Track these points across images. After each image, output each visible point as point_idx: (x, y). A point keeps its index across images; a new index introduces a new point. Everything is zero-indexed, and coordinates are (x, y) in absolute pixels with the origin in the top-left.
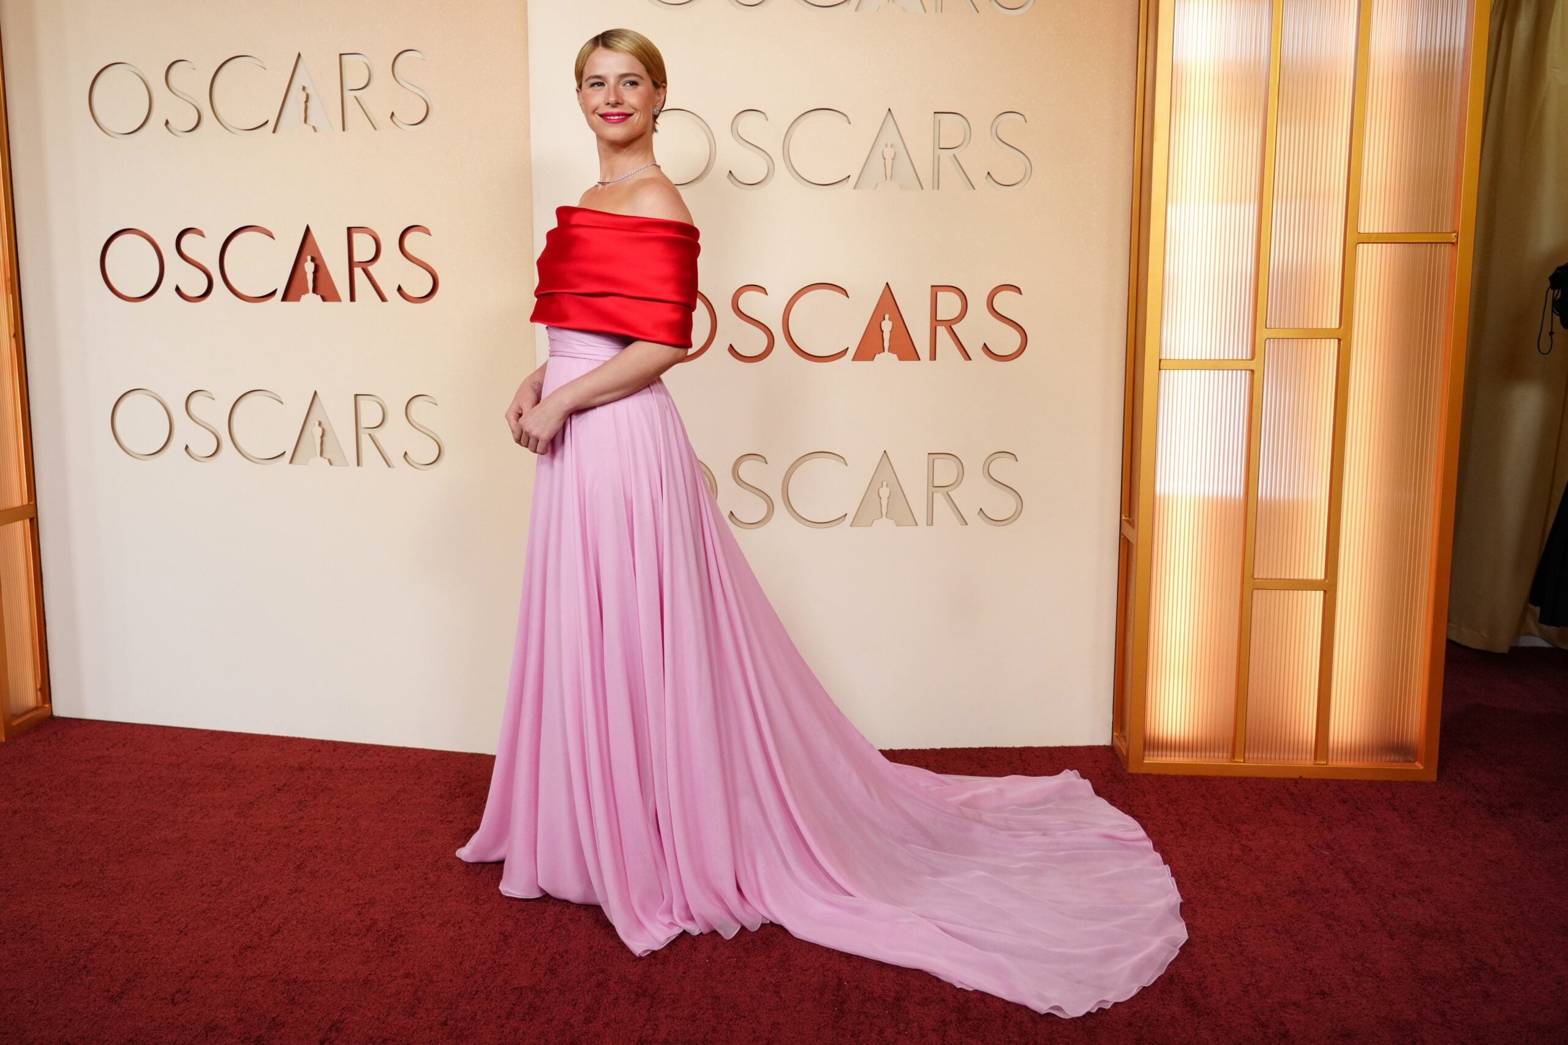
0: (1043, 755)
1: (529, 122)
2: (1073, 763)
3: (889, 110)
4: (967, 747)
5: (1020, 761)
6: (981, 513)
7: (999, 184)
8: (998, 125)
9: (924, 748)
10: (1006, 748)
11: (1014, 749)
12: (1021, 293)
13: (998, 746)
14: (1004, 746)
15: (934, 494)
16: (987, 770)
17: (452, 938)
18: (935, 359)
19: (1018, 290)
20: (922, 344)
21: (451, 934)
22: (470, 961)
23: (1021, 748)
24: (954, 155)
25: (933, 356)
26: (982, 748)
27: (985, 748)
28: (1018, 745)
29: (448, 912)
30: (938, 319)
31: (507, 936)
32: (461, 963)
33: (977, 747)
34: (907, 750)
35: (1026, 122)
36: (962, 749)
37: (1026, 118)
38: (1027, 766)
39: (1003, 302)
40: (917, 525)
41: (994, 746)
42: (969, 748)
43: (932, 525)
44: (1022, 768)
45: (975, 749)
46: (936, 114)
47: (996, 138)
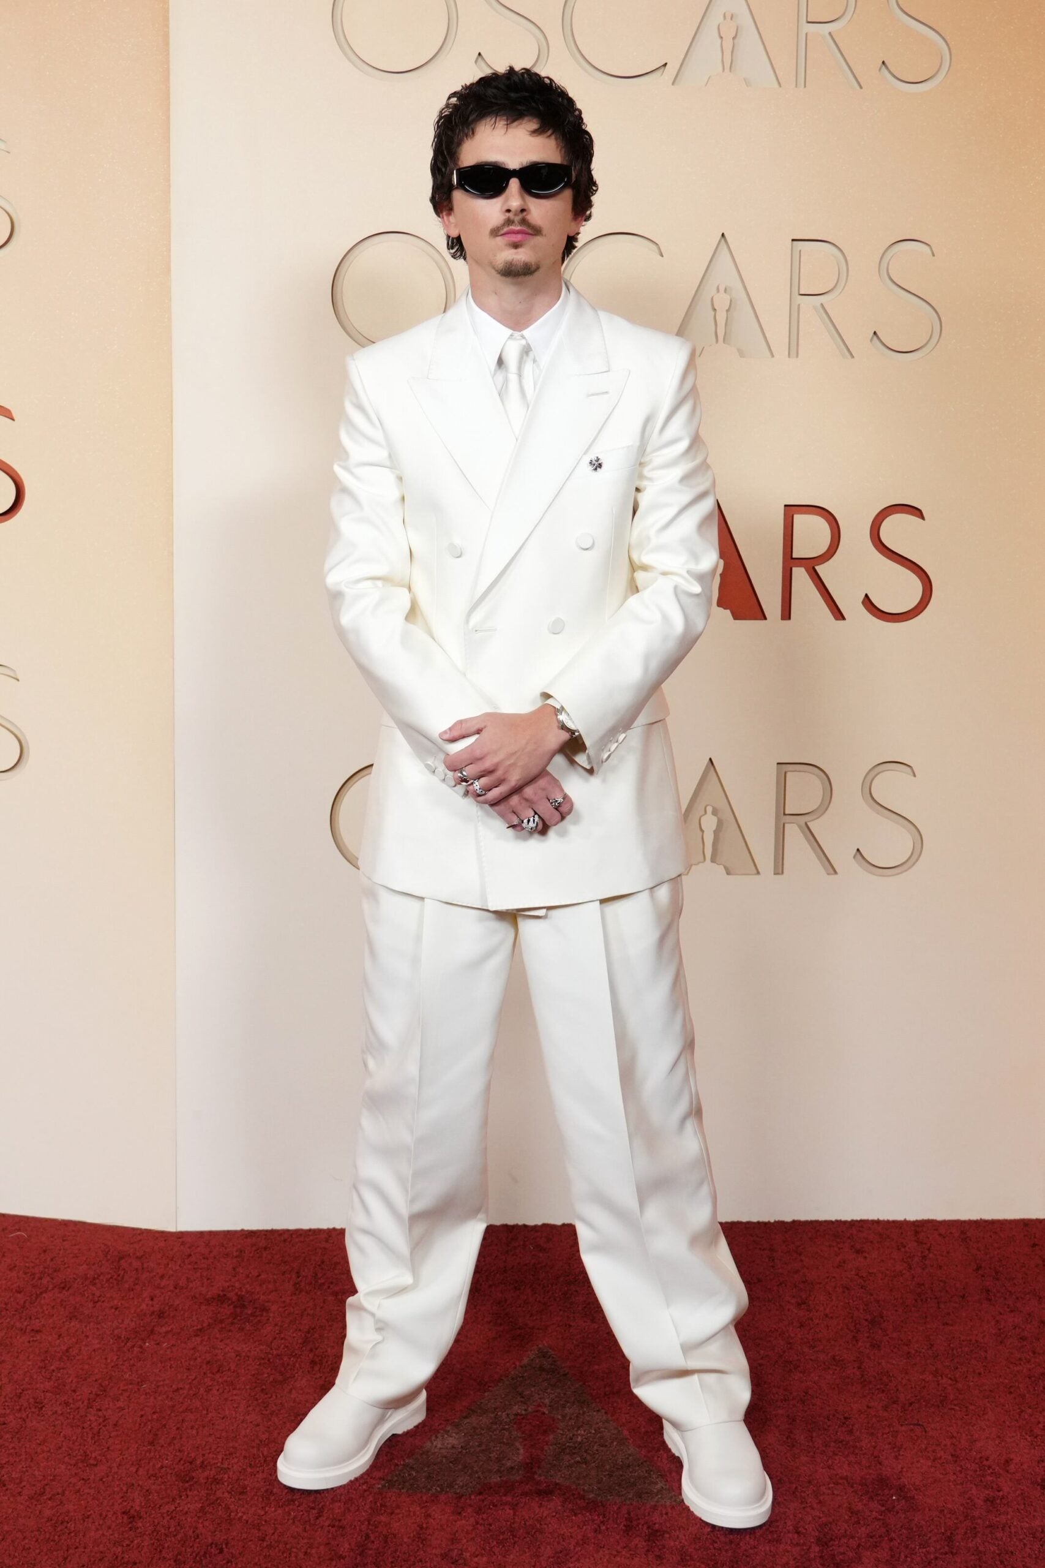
0: (951, 1233)
1: (169, 250)
2: (999, 1248)
3: (723, 235)
4: (833, 1219)
5: (916, 1244)
6: (858, 856)
7: (892, 350)
8: (890, 260)
9: (766, 1220)
10: (894, 1222)
11: (905, 1223)
12: (923, 518)
13: (881, 1218)
14: (891, 1218)
15: (786, 825)
16: (865, 1258)
17: (49, 1520)
18: (789, 618)
19: (917, 512)
20: (769, 596)
21: (47, 1513)
22: (80, 1556)
23: (917, 1221)
24: (822, 305)
25: (786, 614)
26: (857, 1221)
27: (861, 1221)
28: (912, 1217)
29: (41, 1478)
30: (794, 556)
31: (134, 1517)
32: (65, 1559)
33: (849, 1219)
34: (739, 1223)
35: (934, 255)
36: (826, 1222)
37: (934, 249)
38: (927, 1252)
39: (895, 531)
40: (758, 873)
41: (876, 1219)
42: (837, 1221)
43: (783, 873)
44: (919, 1254)
45: (845, 1222)
46: (795, 242)
47: (888, 280)
